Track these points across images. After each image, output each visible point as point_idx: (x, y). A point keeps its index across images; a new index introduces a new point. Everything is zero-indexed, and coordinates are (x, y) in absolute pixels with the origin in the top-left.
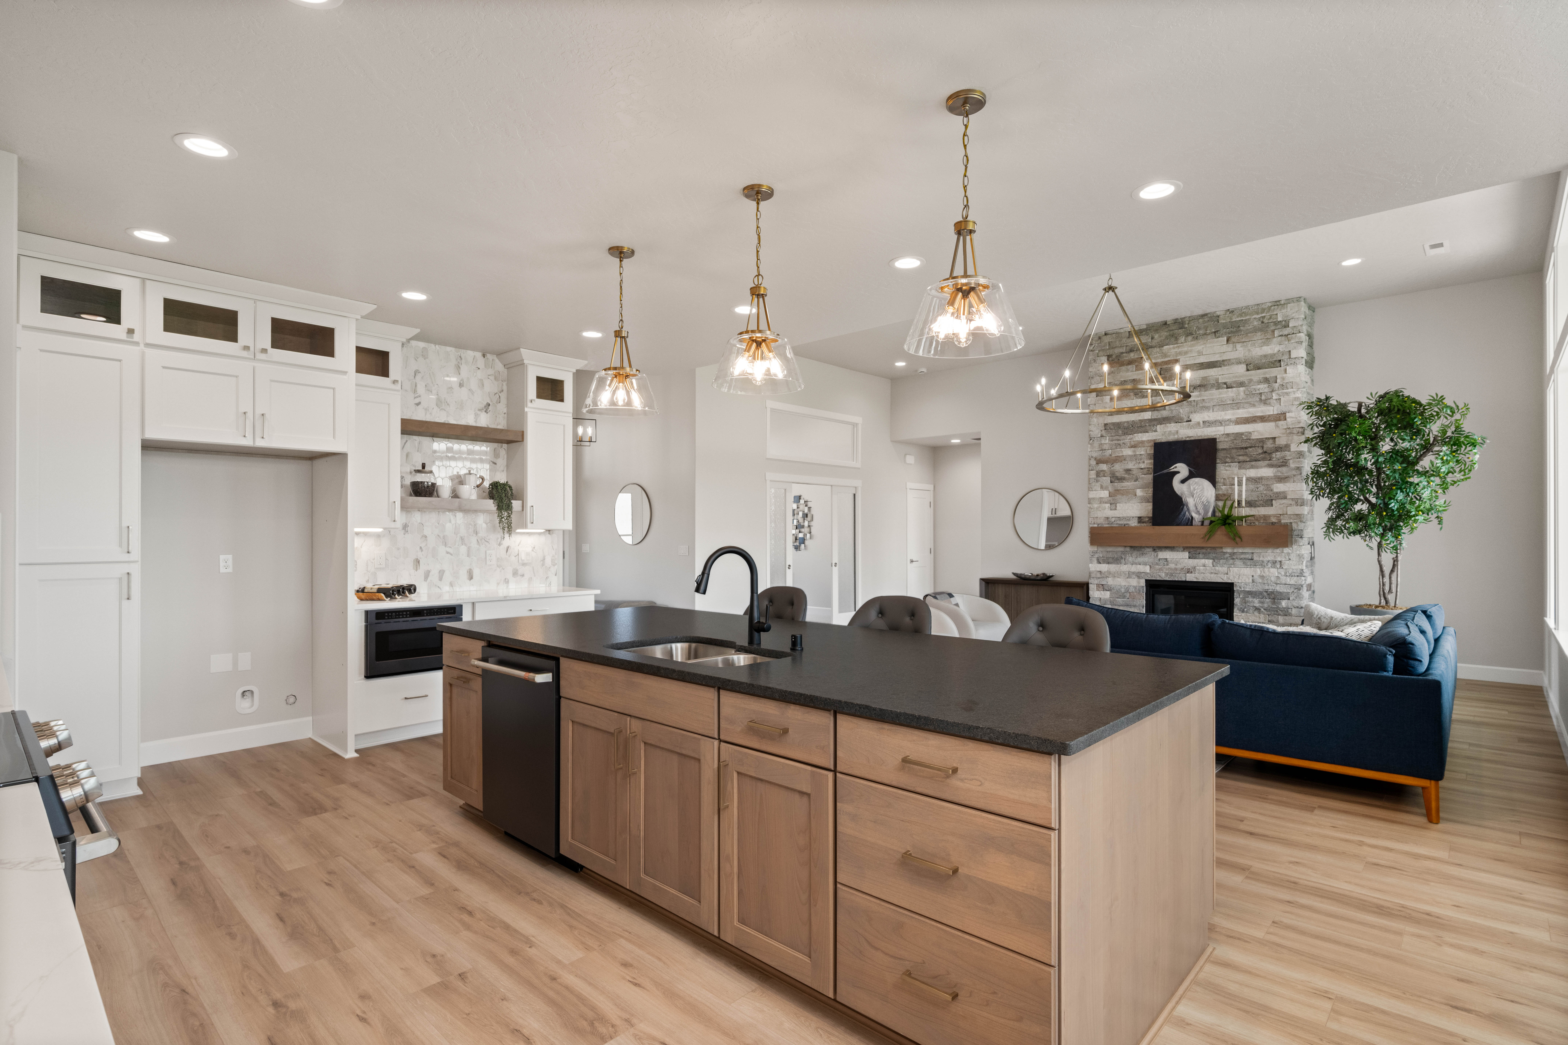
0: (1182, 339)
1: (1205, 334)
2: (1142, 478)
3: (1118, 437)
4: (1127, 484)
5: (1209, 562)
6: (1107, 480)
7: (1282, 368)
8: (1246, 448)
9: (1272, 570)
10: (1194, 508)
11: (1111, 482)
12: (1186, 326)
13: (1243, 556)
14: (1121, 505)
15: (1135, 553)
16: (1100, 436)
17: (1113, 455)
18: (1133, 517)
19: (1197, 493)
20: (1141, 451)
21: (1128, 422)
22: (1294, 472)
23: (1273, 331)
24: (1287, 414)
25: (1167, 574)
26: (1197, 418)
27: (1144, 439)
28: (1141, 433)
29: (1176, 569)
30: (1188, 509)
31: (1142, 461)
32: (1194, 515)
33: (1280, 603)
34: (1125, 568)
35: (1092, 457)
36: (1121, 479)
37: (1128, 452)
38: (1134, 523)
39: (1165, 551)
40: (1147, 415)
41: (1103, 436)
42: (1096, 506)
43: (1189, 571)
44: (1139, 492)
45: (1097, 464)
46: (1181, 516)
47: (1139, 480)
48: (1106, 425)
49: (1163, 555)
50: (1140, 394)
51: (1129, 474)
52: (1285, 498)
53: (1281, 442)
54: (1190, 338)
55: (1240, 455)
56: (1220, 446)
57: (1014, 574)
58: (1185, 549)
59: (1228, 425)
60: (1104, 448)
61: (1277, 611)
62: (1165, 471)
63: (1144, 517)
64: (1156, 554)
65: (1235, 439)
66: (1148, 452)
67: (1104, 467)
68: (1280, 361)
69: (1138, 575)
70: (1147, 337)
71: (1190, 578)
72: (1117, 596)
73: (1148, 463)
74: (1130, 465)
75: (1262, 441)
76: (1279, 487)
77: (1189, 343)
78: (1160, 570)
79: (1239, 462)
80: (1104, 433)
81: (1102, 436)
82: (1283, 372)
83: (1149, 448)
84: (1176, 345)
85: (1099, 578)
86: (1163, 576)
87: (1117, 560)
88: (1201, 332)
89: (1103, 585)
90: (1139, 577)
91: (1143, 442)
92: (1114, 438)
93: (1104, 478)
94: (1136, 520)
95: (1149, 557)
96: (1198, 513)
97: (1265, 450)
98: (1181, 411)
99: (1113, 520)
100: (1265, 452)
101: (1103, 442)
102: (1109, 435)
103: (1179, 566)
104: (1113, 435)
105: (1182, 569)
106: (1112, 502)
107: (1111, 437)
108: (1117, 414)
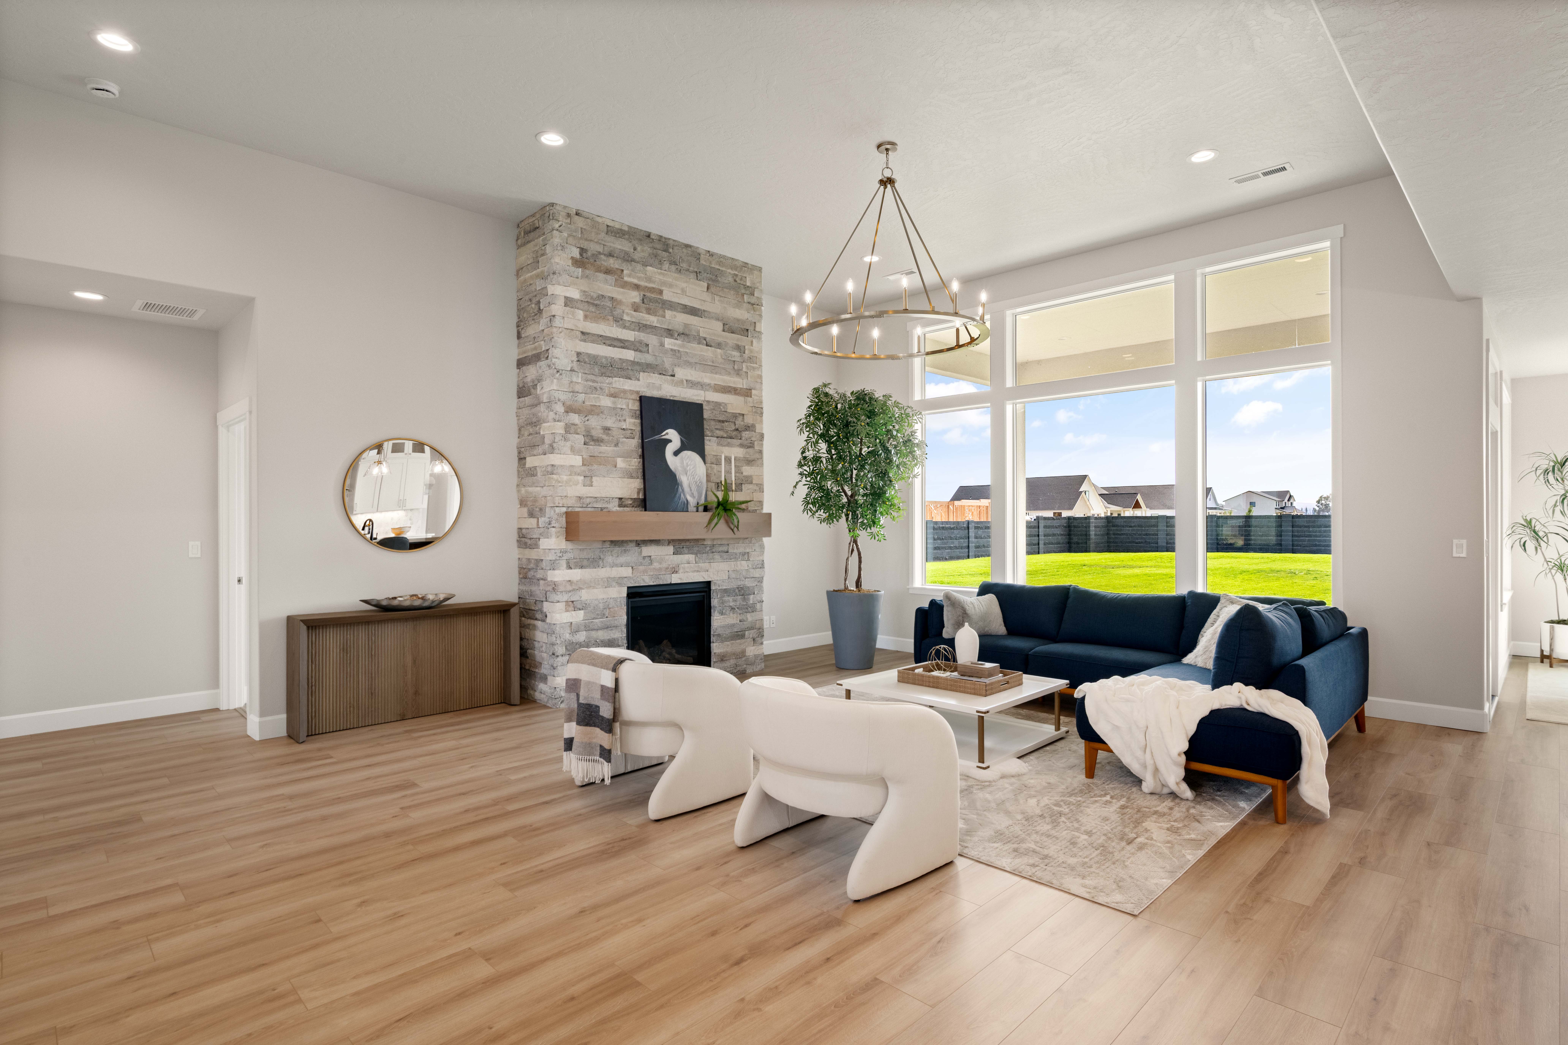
0: (666, 265)
1: (688, 270)
2: (622, 442)
3: (593, 377)
4: (606, 450)
5: (691, 557)
6: (580, 439)
7: (749, 338)
8: (723, 422)
9: (744, 563)
10: (689, 489)
11: (585, 444)
12: (671, 250)
13: (721, 549)
14: (598, 478)
15: (617, 549)
16: (569, 369)
17: (587, 403)
18: (613, 498)
19: (690, 470)
20: (621, 404)
21: (606, 357)
22: (757, 456)
23: (743, 295)
24: (753, 391)
25: (651, 577)
26: (682, 373)
27: (626, 387)
28: (622, 377)
29: (660, 569)
30: (683, 490)
31: (624, 418)
32: (689, 498)
33: (749, 599)
34: (602, 573)
35: (559, 400)
36: (598, 441)
37: (606, 402)
38: (614, 507)
39: (651, 545)
40: (629, 355)
41: (574, 371)
42: (565, 478)
43: (675, 571)
44: (621, 463)
45: (567, 412)
46: (676, 499)
47: (619, 445)
48: (578, 354)
49: (647, 550)
50: (621, 322)
51: (608, 434)
52: (751, 483)
53: (749, 420)
54: (673, 267)
55: (717, 429)
56: (706, 415)
57: (366, 602)
58: (670, 542)
59: (708, 391)
60: (577, 390)
61: (747, 608)
62: (657, 437)
63: (625, 499)
64: (640, 550)
65: (714, 409)
66: (630, 407)
67: (575, 418)
68: (748, 330)
70: (630, 245)
71: (675, 579)
72: (593, 616)
73: (632, 423)
74: (609, 423)
75: (735, 416)
76: (747, 470)
77: (673, 274)
78: (645, 571)
79: (717, 437)
80: (575, 365)
81: (572, 370)
82: (750, 344)
83: (631, 402)
84: (659, 270)
85: (570, 591)
86: (646, 580)
87: (594, 563)
88: (685, 265)
89: (573, 602)
90: (620, 585)
91: (625, 391)
92: (590, 377)
93: (577, 436)
94: (616, 502)
95: (632, 555)
96: (692, 495)
97: (737, 426)
98: (665, 359)
99: (588, 500)
100: (737, 430)
101: (575, 379)
102: (582, 371)
103: (664, 565)
104: (587, 372)
105: (667, 568)
106: (588, 474)
107: (583, 375)
108: (593, 342)
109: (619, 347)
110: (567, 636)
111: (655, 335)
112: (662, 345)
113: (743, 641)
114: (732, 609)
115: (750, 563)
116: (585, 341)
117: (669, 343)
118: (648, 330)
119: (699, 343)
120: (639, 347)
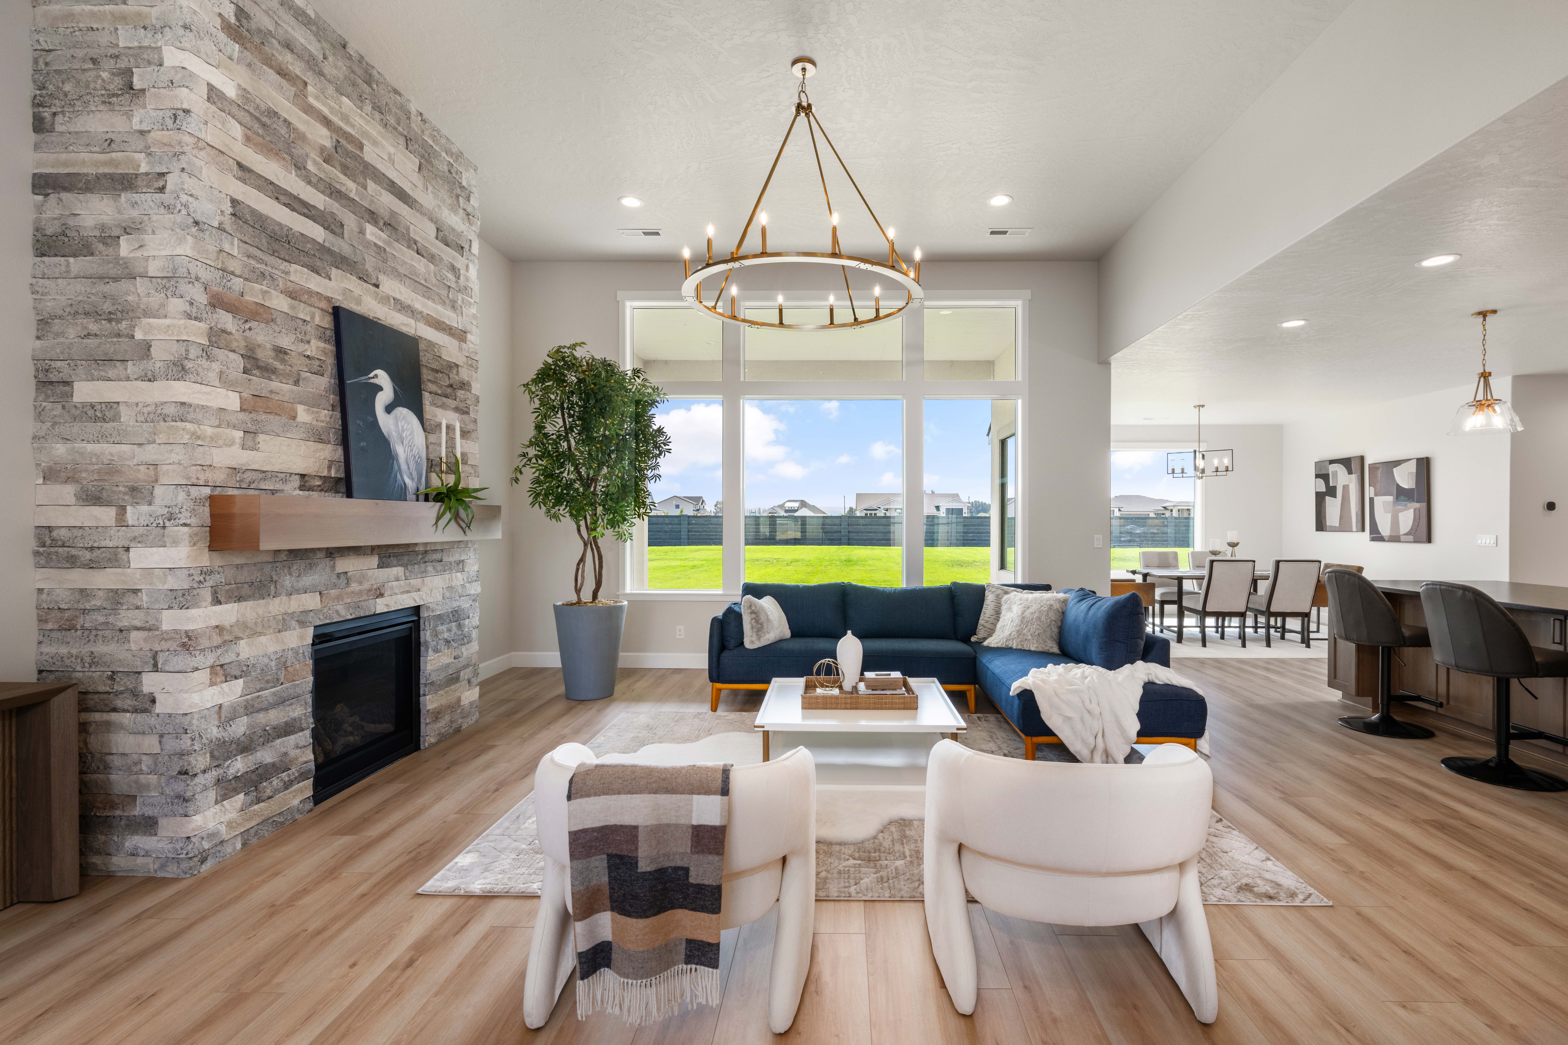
0: (368, 107)
1: (395, 129)
2: (304, 379)
3: (258, 253)
4: (282, 388)
5: (400, 572)
6: (237, 362)
8: (437, 371)
11: (244, 372)
12: (375, 86)
13: (435, 556)
14: (266, 437)
15: (299, 565)
16: (216, 225)
17: (247, 298)
18: (290, 474)
21: (280, 224)
22: (473, 426)
23: (458, 196)
24: (468, 334)
25: (348, 606)
26: (390, 286)
27: (312, 286)
29: (360, 593)
31: (307, 338)
32: (408, 481)
33: (464, 626)
34: (276, 606)
35: (197, 279)
36: (267, 371)
37: (280, 303)
38: (292, 489)
39: (349, 555)
40: (317, 232)
42: (209, 430)
43: (380, 594)
44: (303, 415)
45: (212, 305)
47: (301, 383)
48: (234, 202)
49: (344, 564)
50: (303, 171)
51: (283, 361)
53: (464, 375)
54: (377, 115)
55: (436, 382)
56: (423, 358)
58: (374, 548)
60: (230, 268)
61: (462, 639)
63: (311, 476)
64: (332, 563)
65: (430, 352)
66: (317, 320)
67: (226, 320)
68: (462, 248)
69: (302, 618)
71: (381, 606)
72: (258, 685)
73: (323, 350)
74: (286, 341)
75: (450, 366)
77: (377, 125)
78: (339, 598)
80: (228, 221)
81: (221, 228)
82: (465, 268)
83: (318, 313)
84: (359, 111)
85: (218, 647)
86: (340, 612)
87: (259, 589)
88: (391, 119)
89: (222, 666)
90: (302, 624)
91: (310, 293)
92: (253, 250)
93: (230, 354)
94: (296, 482)
95: (321, 573)
97: (452, 381)
98: (366, 256)
99: (249, 476)
100: (451, 386)
101: (227, 247)
102: (238, 235)
103: (366, 586)
104: (248, 241)
105: (369, 590)
106: (250, 427)
107: (241, 244)
108: (259, 188)
109: (300, 214)
110: (215, 732)
111: (353, 213)
112: (362, 232)
113: (458, 685)
114: (447, 642)
115: (465, 575)
116: (244, 181)
117: (372, 232)
118: (344, 202)
119: (409, 247)
120: (329, 222)
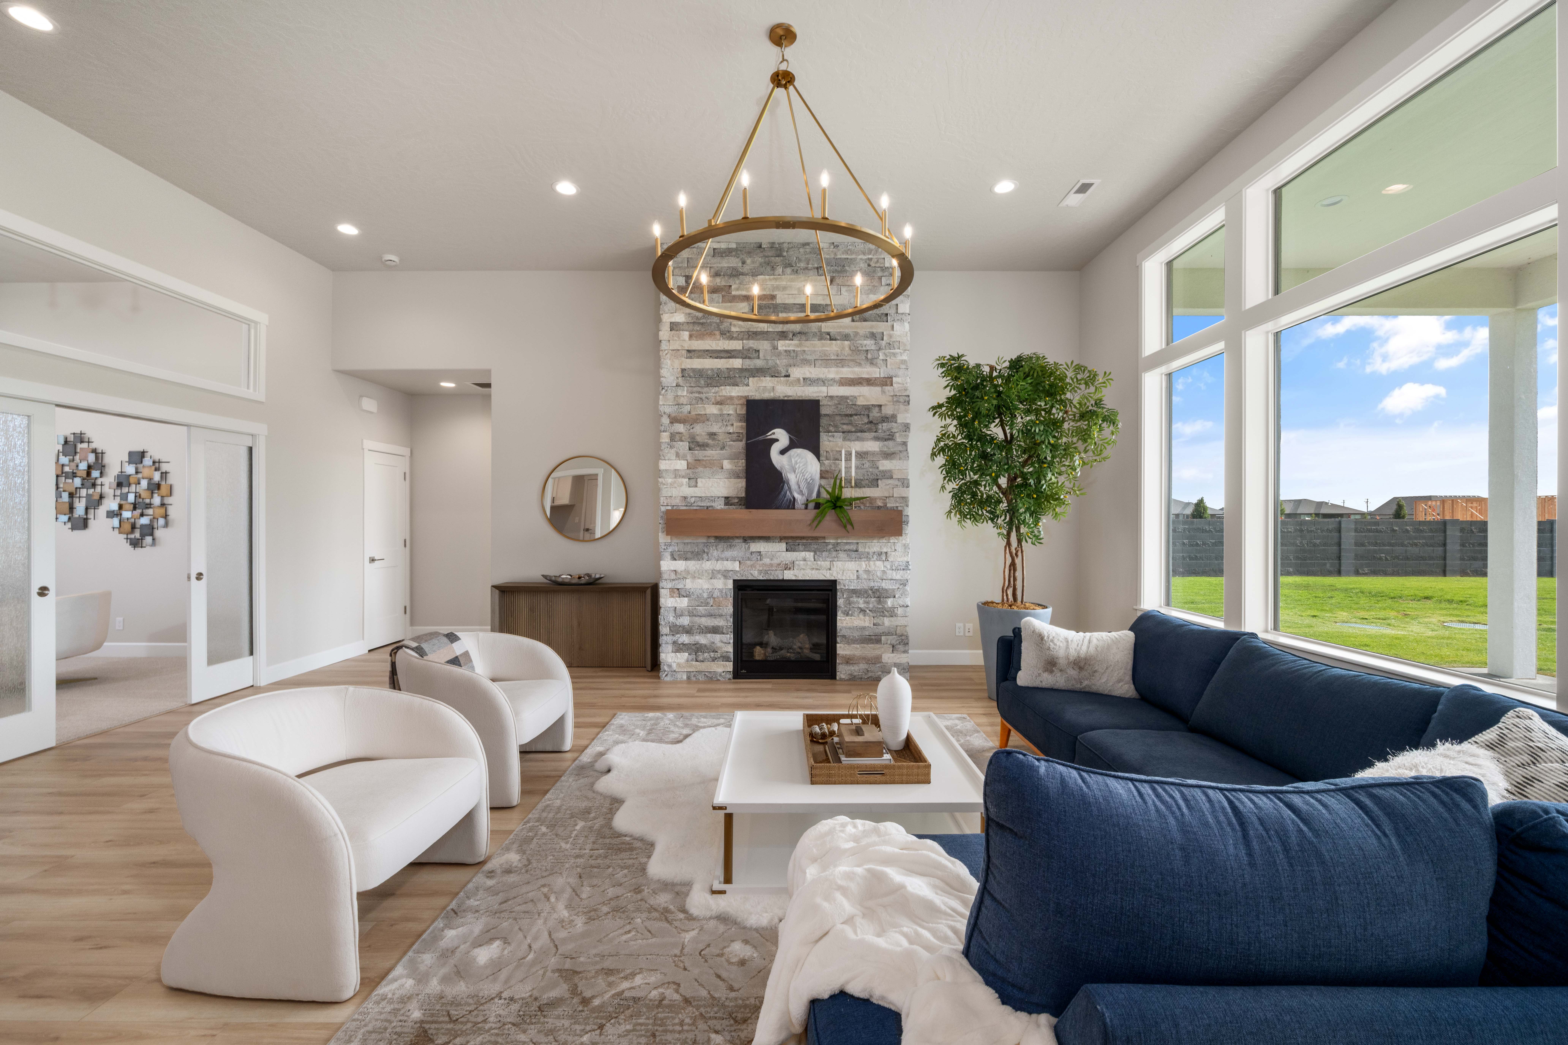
0: (779, 270)
1: (807, 268)
2: (730, 445)
3: (699, 389)
4: (712, 453)
5: (809, 555)
6: (685, 445)
7: (889, 323)
8: (851, 415)
9: (879, 563)
10: (797, 487)
11: (690, 449)
12: (785, 254)
13: (847, 547)
14: (703, 480)
15: (721, 545)
16: (675, 385)
17: (693, 413)
18: (718, 497)
19: (799, 467)
20: (729, 410)
21: (712, 370)
22: (900, 448)
23: (880, 278)
24: (894, 378)
25: (760, 572)
26: (797, 373)
27: (733, 394)
28: (729, 385)
29: (771, 565)
30: (790, 488)
31: (730, 423)
32: (796, 495)
33: (886, 602)
34: (708, 565)
35: (665, 413)
36: (703, 446)
37: (713, 410)
38: (719, 505)
39: (758, 542)
40: (737, 363)
41: (679, 386)
42: (670, 481)
43: (787, 568)
44: (727, 464)
45: (671, 423)
46: (781, 496)
47: (727, 448)
48: (683, 370)
49: (756, 546)
50: (728, 334)
51: (714, 439)
52: (891, 478)
53: (888, 411)
54: (789, 270)
55: (844, 424)
56: (824, 411)
57: (544, 576)
58: (781, 539)
59: (832, 386)
60: (681, 402)
61: (883, 612)
62: (761, 438)
63: (732, 497)
64: (747, 546)
65: (839, 404)
66: (738, 412)
67: (680, 428)
68: (887, 315)
69: (725, 574)
70: (737, 260)
71: (789, 575)
72: (697, 603)
73: (738, 427)
74: (715, 428)
75: (868, 408)
76: (885, 465)
77: (788, 277)
78: (752, 566)
79: (843, 432)
80: (680, 380)
82: (890, 329)
83: (739, 407)
84: (772, 277)
85: (673, 580)
86: (755, 574)
87: (697, 555)
88: (802, 265)
89: (678, 589)
90: (725, 577)
91: (731, 398)
92: (695, 389)
93: (681, 443)
94: (722, 501)
95: (739, 550)
96: (801, 493)
97: (871, 419)
98: (778, 361)
99: (693, 500)
100: (871, 422)
101: (679, 393)
102: (688, 385)
103: (775, 561)
104: (692, 385)
105: (779, 564)
106: (692, 476)
107: (690, 388)
108: (698, 357)
109: (726, 358)
110: (671, 619)
111: (767, 340)
112: (775, 348)
113: (878, 646)
114: (862, 611)
115: (888, 564)
116: (691, 358)
117: (782, 345)
118: (758, 337)
119: (821, 339)
120: (744, 354)
